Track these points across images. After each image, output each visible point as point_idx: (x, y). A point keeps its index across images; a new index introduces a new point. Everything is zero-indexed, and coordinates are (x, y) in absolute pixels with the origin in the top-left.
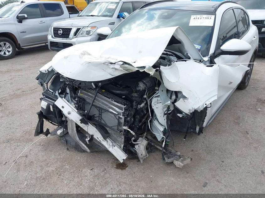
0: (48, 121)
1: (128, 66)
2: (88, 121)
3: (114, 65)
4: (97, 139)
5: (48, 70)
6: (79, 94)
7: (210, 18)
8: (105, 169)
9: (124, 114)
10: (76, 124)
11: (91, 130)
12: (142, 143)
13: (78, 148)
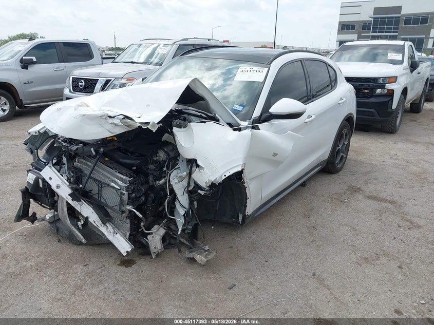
0: (38, 203)
1: (129, 120)
2: (81, 197)
3: (113, 119)
4: (93, 223)
5: (38, 131)
6: (76, 163)
7: (261, 72)
8: (104, 266)
9: (127, 189)
10: (67, 202)
11: (86, 210)
12: (158, 232)
13: (72, 239)
